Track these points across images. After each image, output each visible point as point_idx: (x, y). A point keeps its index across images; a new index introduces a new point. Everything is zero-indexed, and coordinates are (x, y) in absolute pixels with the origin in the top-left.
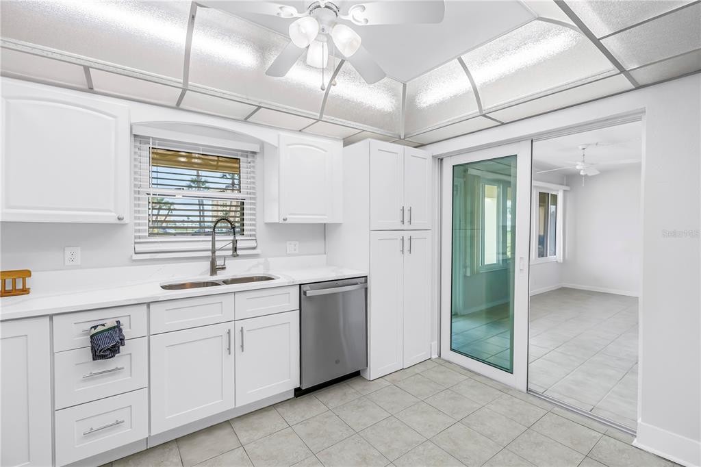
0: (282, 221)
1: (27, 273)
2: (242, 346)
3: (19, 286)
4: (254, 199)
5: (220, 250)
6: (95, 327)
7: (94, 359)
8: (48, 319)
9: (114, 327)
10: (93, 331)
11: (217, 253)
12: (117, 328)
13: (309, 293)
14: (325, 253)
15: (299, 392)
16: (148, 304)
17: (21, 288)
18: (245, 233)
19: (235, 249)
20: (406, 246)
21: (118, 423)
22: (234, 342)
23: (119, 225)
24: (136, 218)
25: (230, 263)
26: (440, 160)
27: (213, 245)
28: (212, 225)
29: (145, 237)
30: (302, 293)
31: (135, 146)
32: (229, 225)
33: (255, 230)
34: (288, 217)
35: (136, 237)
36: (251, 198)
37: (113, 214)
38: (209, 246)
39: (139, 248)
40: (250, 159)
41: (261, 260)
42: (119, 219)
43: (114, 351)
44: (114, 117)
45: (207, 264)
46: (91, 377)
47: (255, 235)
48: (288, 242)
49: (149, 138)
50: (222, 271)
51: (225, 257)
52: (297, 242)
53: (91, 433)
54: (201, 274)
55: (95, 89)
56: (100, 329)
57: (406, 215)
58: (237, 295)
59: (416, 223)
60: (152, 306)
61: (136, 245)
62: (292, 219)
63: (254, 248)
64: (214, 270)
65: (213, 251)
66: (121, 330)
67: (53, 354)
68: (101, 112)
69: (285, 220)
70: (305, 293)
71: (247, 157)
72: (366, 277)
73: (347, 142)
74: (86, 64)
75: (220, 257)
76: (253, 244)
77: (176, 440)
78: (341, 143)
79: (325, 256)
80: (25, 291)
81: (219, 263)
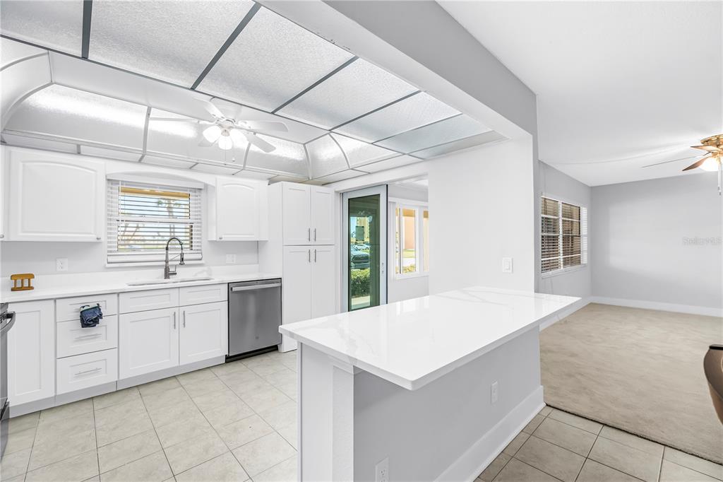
0: (218, 240)
1: (32, 276)
2: (184, 324)
3: (26, 284)
4: (200, 223)
5: (171, 260)
6: (83, 307)
7: (83, 327)
8: (53, 301)
9: (96, 307)
10: (82, 309)
11: (170, 263)
12: (98, 308)
13: (234, 289)
14: (258, 263)
15: (230, 359)
16: (118, 294)
17: (20, 286)
18: (193, 248)
19: (182, 260)
20: (313, 257)
21: (97, 369)
22: (178, 320)
23: (98, 242)
24: (108, 238)
25: (179, 270)
26: (342, 194)
27: (167, 257)
28: (166, 242)
29: (114, 251)
30: (230, 289)
31: (108, 187)
32: (178, 242)
33: (201, 246)
34: (223, 236)
35: (108, 252)
36: (198, 223)
37: (94, 236)
38: (164, 258)
39: (111, 259)
40: (197, 194)
41: (205, 268)
42: (98, 239)
43: (95, 322)
44: (95, 171)
45: (163, 271)
46: (79, 339)
47: (200, 250)
48: (227, 255)
49: (118, 181)
50: (174, 276)
51: (176, 266)
52: (235, 255)
53: (79, 375)
54: (158, 278)
55: (82, 153)
56: (86, 308)
57: (312, 235)
58: (180, 289)
59: (320, 240)
60: (120, 295)
61: (109, 257)
62: (226, 238)
63: (200, 260)
64: (167, 274)
65: (167, 261)
66: (100, 309)
67: (56, 323)
68: (86, 168)
69: (220, 238)
70: (232, 289)
71: (195, 192)
72: (281, 279)
73: (272, 181)
74: (79, 143)
75: (172, 265)
76: (200, 256)
77: (137, 386)
78: (267, 182)
79: (258, 265)
80: (30, 288)
81: (172, 270)
